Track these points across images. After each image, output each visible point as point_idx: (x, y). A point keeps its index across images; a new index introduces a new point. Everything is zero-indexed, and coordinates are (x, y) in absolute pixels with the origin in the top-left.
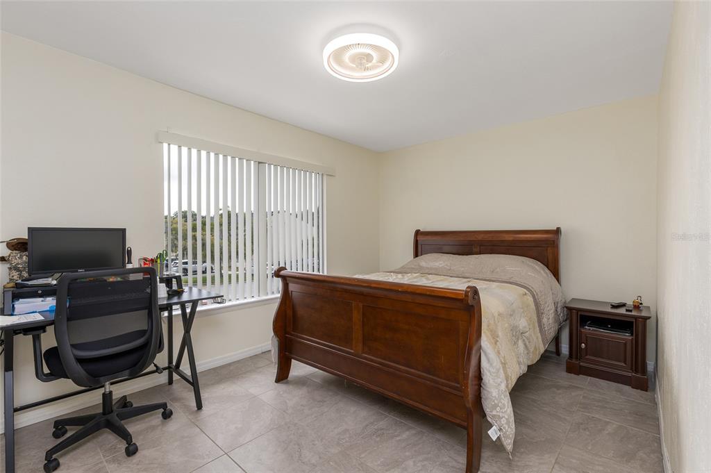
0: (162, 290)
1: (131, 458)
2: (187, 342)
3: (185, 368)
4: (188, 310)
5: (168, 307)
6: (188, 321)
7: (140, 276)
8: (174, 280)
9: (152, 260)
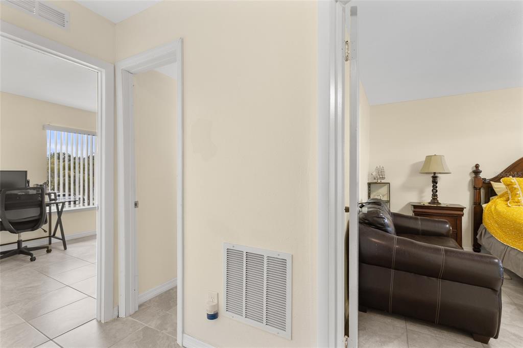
0: (47, 199)
1: (32, 262)
2: (59, 222)
3: (58, 234)
4: (60, 207)
5: (49, 205)
6: (59, 213)
7: (34, 192)
8: (52, 194)
9: (41, 185)
